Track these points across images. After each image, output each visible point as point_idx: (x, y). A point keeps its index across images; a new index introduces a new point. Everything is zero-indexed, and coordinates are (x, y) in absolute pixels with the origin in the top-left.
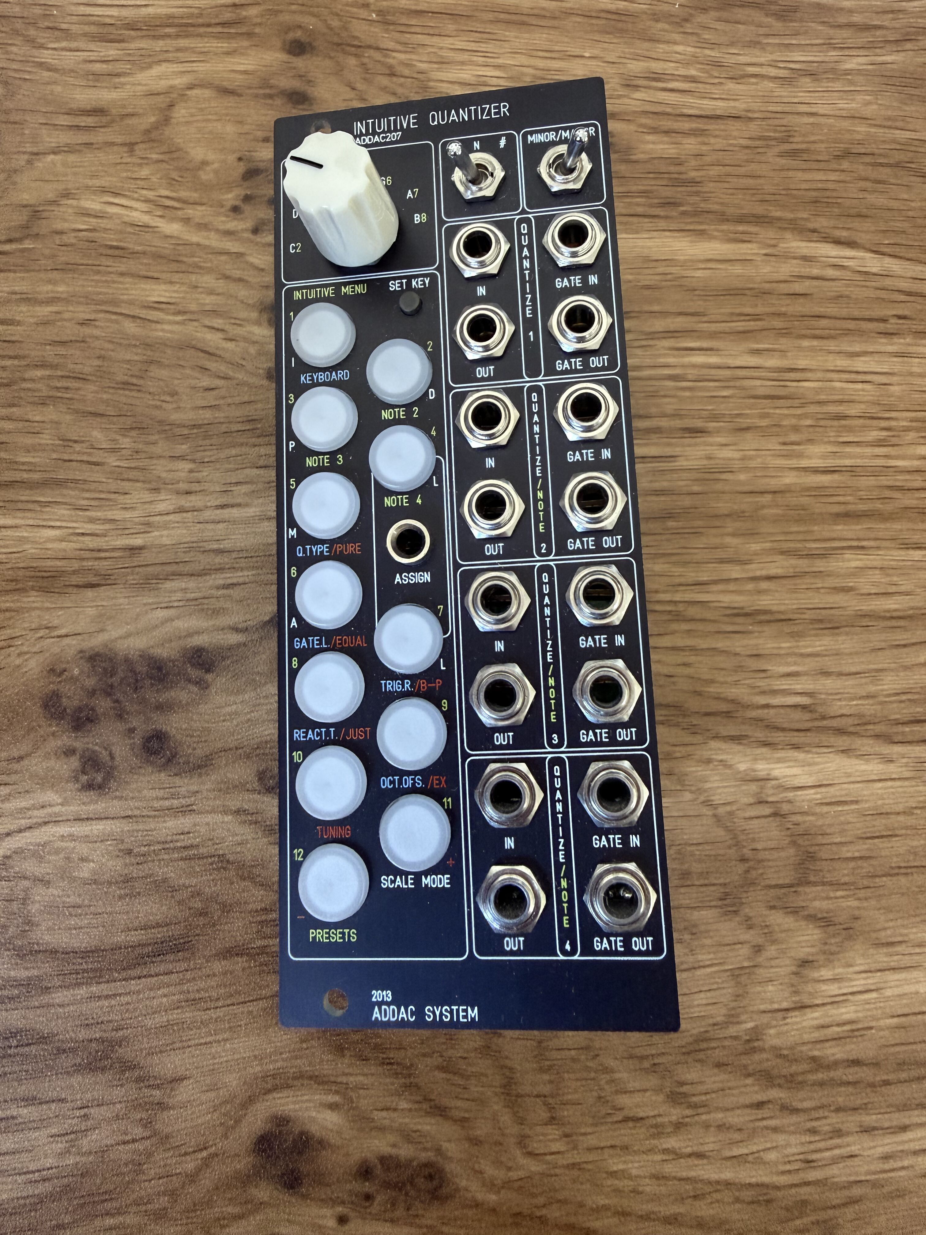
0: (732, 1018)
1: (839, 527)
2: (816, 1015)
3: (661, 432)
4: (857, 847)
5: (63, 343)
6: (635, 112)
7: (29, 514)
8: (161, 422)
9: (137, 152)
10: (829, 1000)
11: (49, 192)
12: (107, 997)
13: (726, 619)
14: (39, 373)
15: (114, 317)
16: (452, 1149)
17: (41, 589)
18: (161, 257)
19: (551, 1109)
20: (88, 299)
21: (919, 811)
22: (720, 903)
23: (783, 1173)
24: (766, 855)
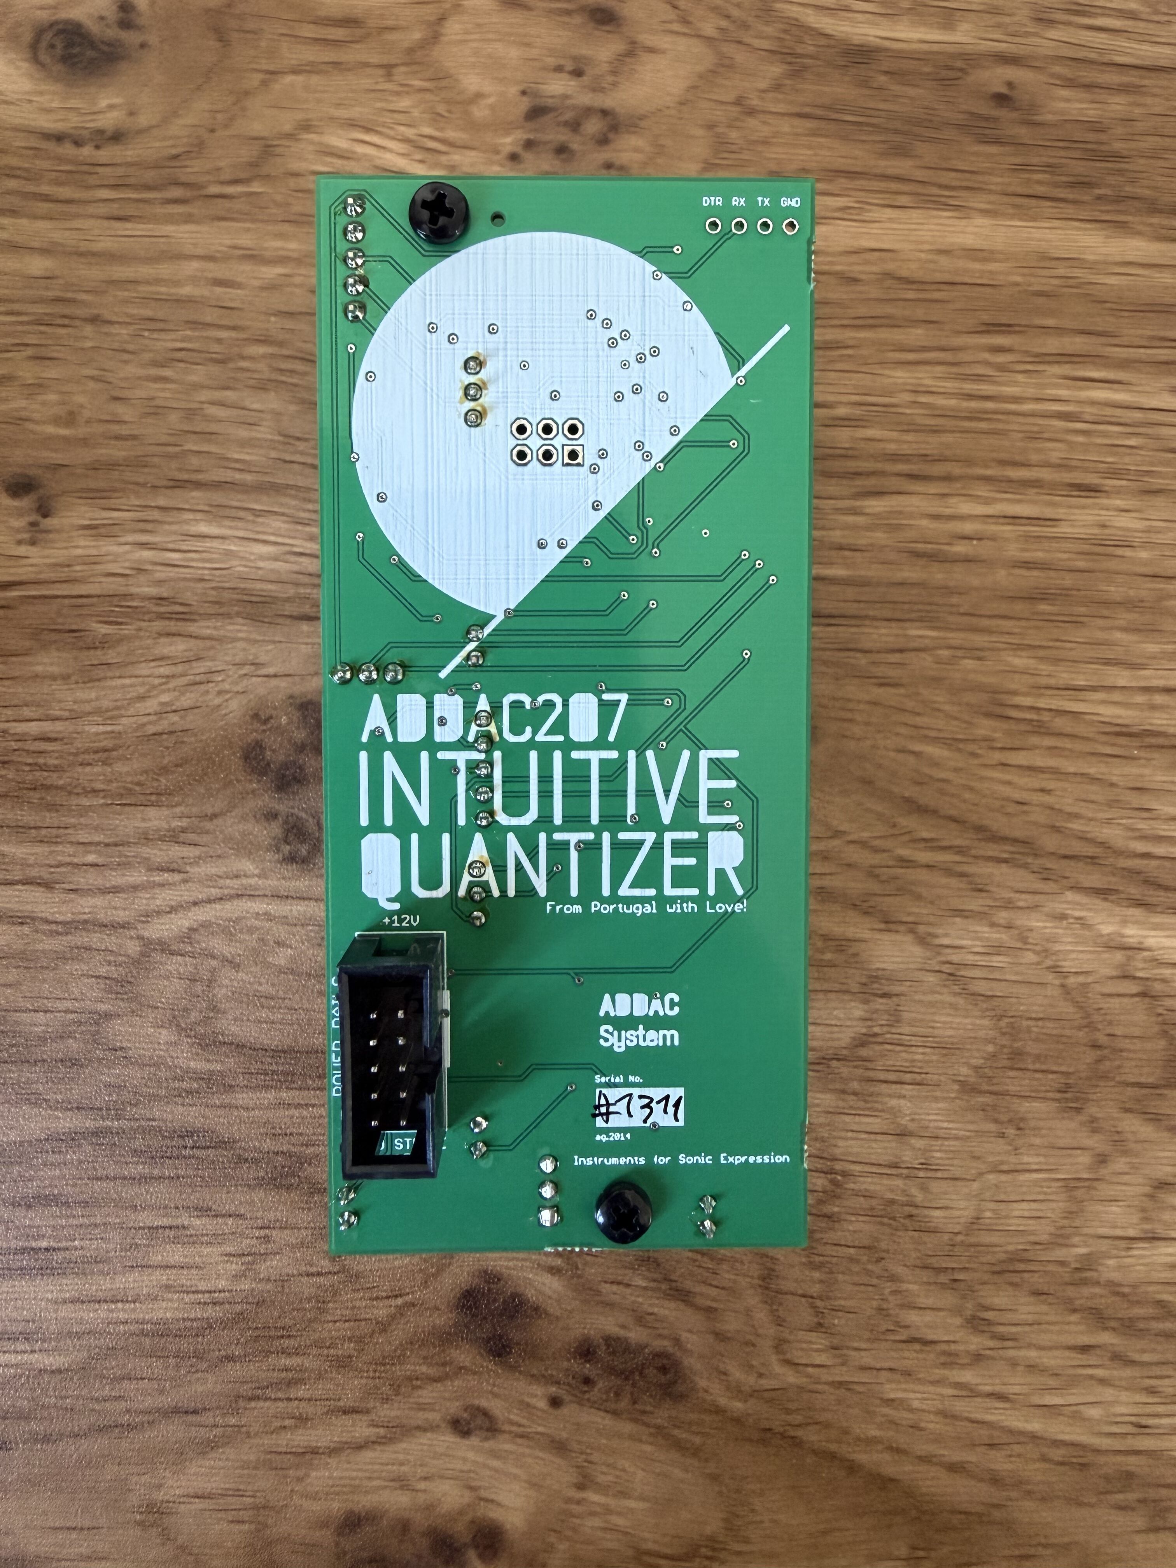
0: (1060, 1239)
3: (1041, 487)
5: (290, 314)
6: (1046, 57)
7: (240, 524)
9: (396, 77)
11: (287, 122)
12: (298, 1106)
13: (1105, 739)
14: (261, 350)
16: (692, 1341)
17: (250, 617)
19: (818, 1313)
22: (1058, 1096)
23: (1109, 1435)
24: (1126, 1044)
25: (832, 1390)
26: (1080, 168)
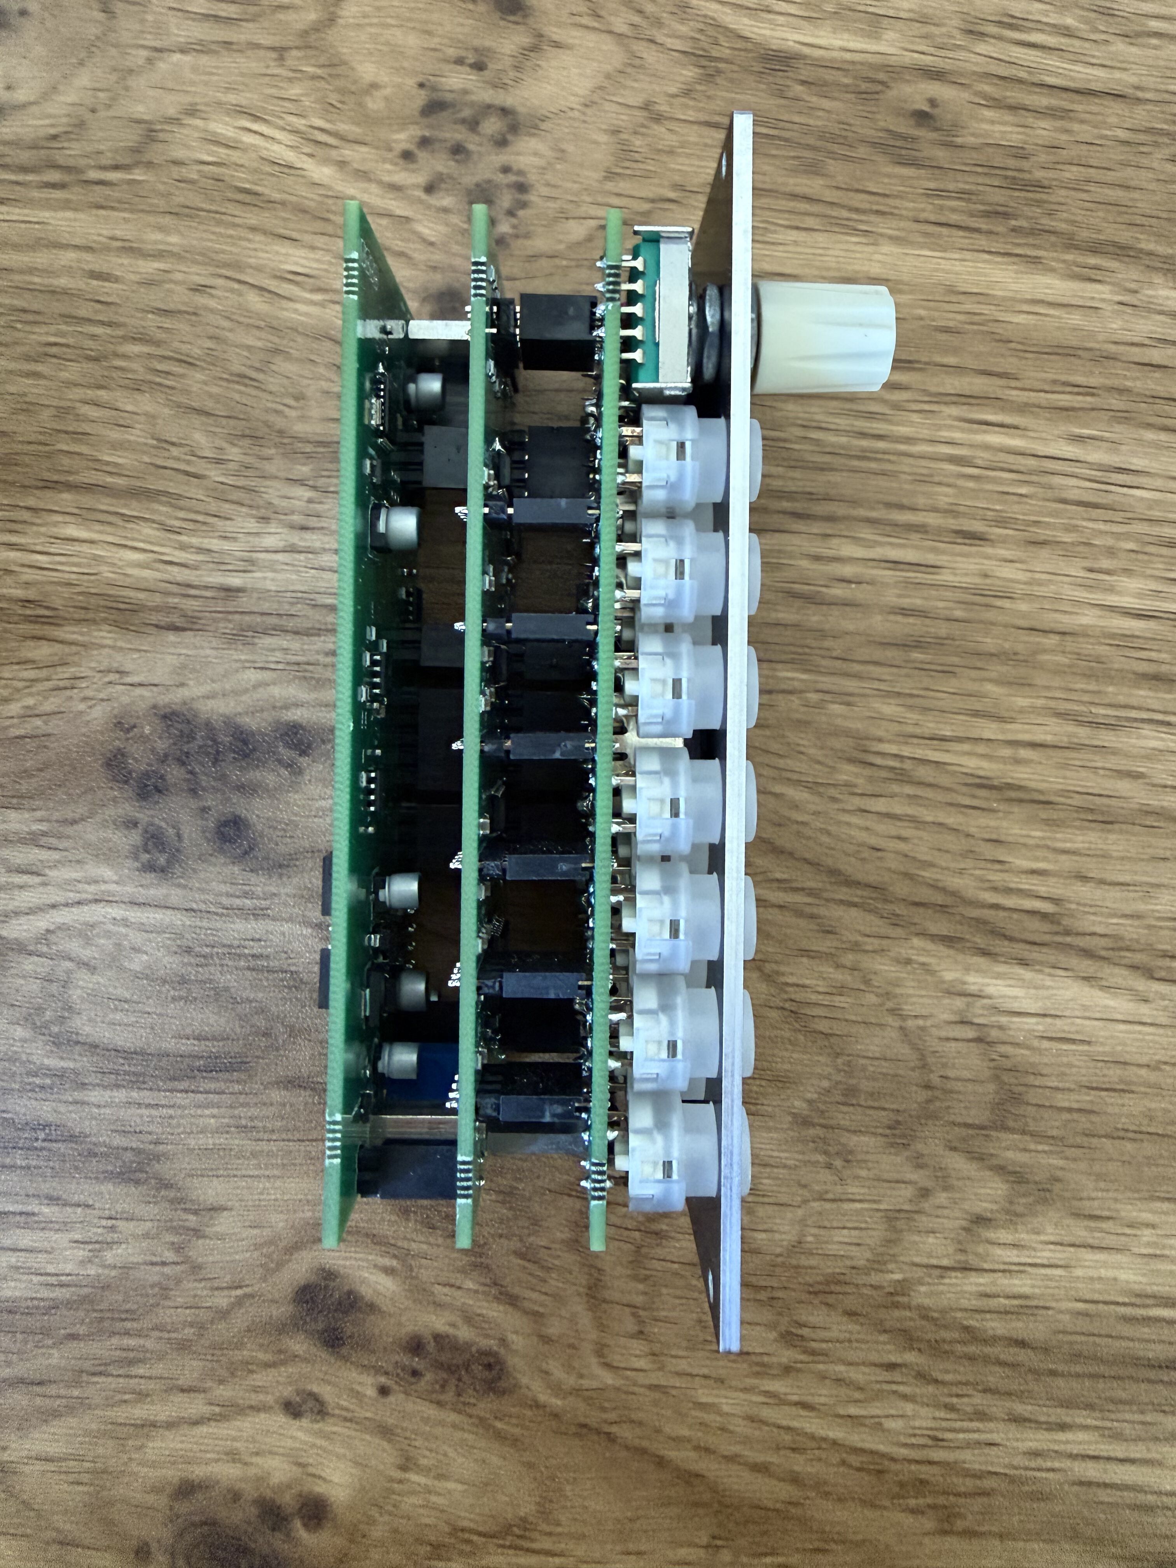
0: (877, 1265)
1: (1142, 693)
2: (981, 1280)
3: (926, 532)
4: (1077, 1097)
5: (169, 312)
7: (108, 529)
8: (281, 432)
9: (289, 62)
10: (1002, 1267)
11: (171, 105)
12: (149, 1106)
13: (964, 789)
15: (236, 286)
16: (518, 1342)
17: (116, 624)
18: (304, 211)
19: (641, 1322)
20: (207, 258)
21: (1167, 1068)
22: (888, 1132)
23: (905, 1445)
24: (958, 1086)
25: (648, 1393)
26: (999, 197)
